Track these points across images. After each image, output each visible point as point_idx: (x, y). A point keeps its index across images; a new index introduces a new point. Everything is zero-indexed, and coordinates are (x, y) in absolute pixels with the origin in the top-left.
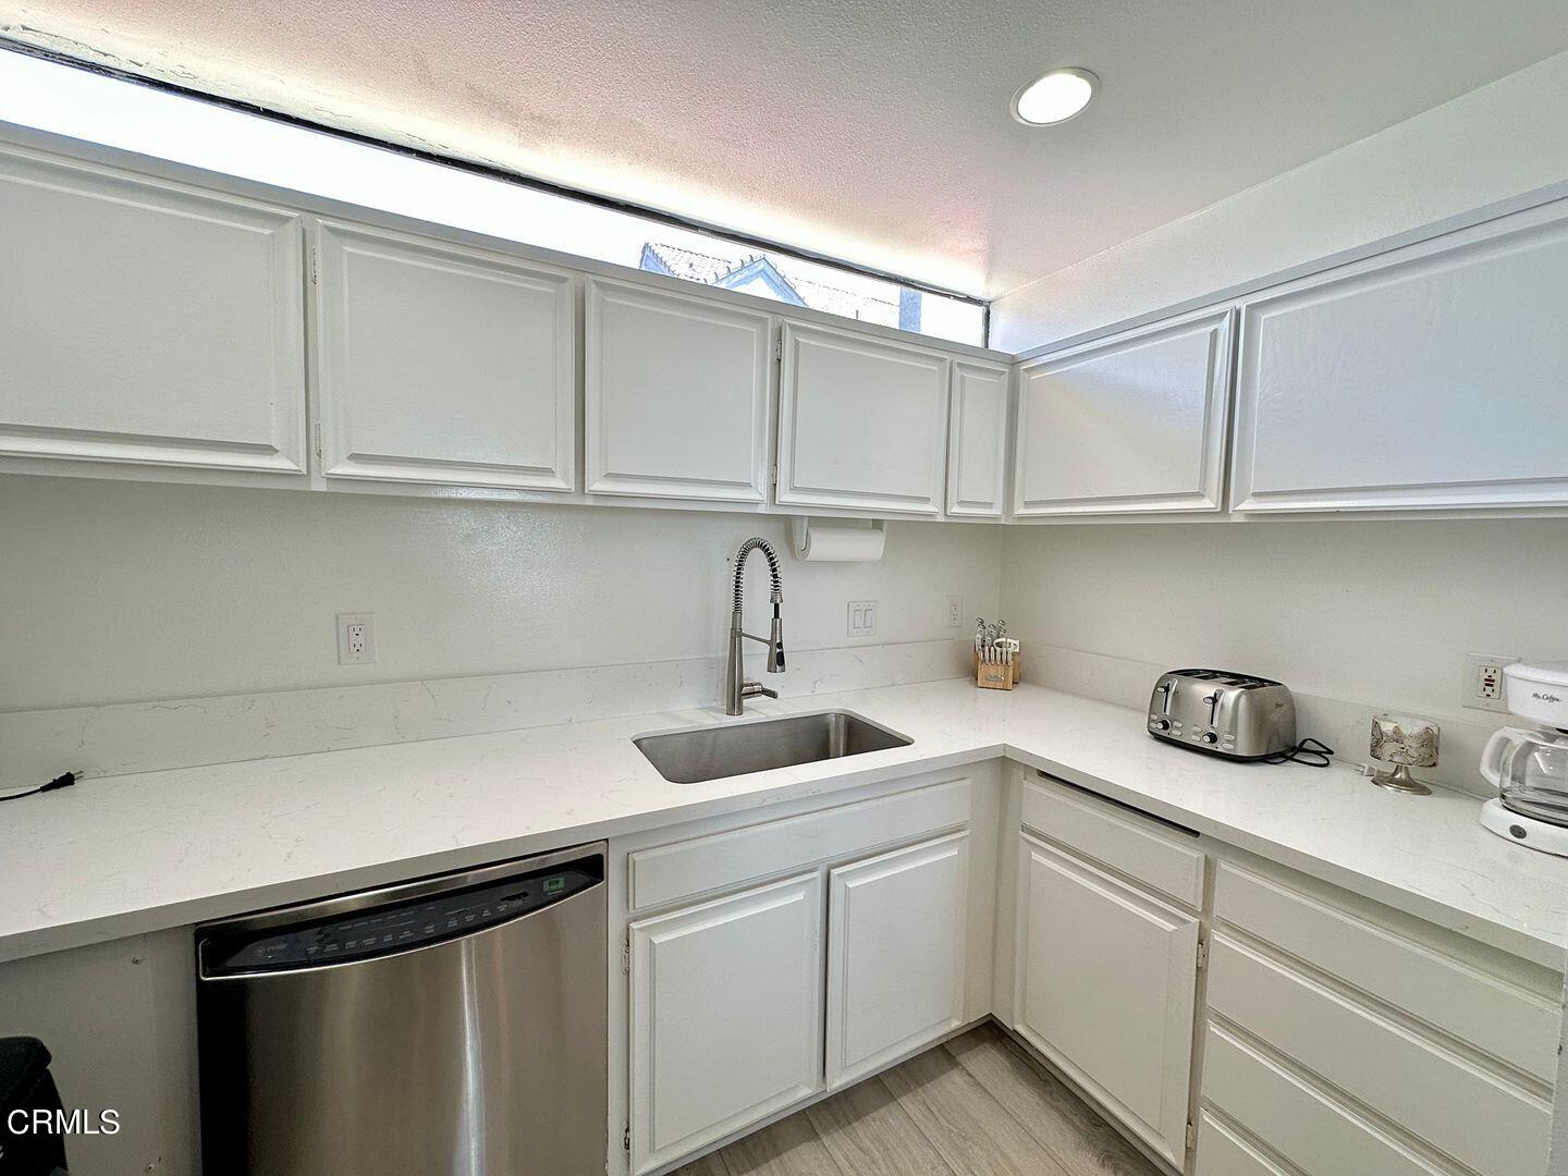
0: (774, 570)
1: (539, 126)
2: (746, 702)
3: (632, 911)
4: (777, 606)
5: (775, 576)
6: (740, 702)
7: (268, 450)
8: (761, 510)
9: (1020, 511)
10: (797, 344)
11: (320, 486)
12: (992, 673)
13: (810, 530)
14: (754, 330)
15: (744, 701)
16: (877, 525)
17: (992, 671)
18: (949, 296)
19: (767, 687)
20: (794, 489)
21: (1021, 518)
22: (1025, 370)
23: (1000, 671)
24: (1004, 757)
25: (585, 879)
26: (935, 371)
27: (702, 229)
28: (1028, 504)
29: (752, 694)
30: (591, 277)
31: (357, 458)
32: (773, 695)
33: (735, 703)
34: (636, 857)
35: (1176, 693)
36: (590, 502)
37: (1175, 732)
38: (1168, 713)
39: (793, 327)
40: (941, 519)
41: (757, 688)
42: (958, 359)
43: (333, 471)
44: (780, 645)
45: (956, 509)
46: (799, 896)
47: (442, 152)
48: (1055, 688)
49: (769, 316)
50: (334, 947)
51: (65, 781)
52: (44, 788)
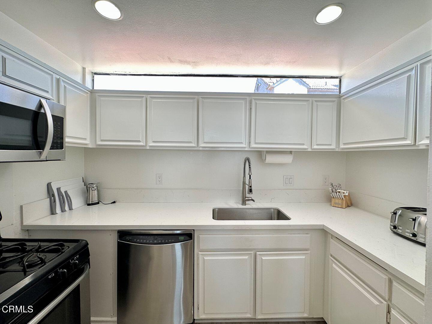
0: (250, 166)
1: (195, 64)
2: (247, 202)
3: (199, 249)
4: (250, 176)
5: (250, 167)
6: (245, 203)
7: (139, 141)
8: (246, 149)
9: (342, 146)
10: (256, 103)
11: (148, 148)
12: (337, 202)
13: (266, 155)
14: (243, 102)
15: (246, 202)
16: (291, 152)
17: (337, 201)
18: (323, 78)
19: (253, 199)
20: (256, 143)
21: (343, 149)
22: (343, 99)
23: (340, 201)
24: (323, 229)
25: (189, 238)
26: (305, 104)
27: (239, 76)
28: (345, 144)
29: (249, 200)
30: (200, 96)
31: (154, 142)
32: (253, 201)
33: (244, 202)
34: (201, 236)
35: (400, 215)
36: (201, 149)
37: (399, 231)
38: (396, 222)
39: (255, 99)
40: (310, 150)
41: (250, 199)
42: (314, 99)
43: (150, 145)
44: (251, 187)
45: (315, 147)
46: (246, 257)
47: (179, 74)
48: (364, 210)
49: (247, 97)
50: (139, 240)
51: (114, 202)
52: (111, 203)
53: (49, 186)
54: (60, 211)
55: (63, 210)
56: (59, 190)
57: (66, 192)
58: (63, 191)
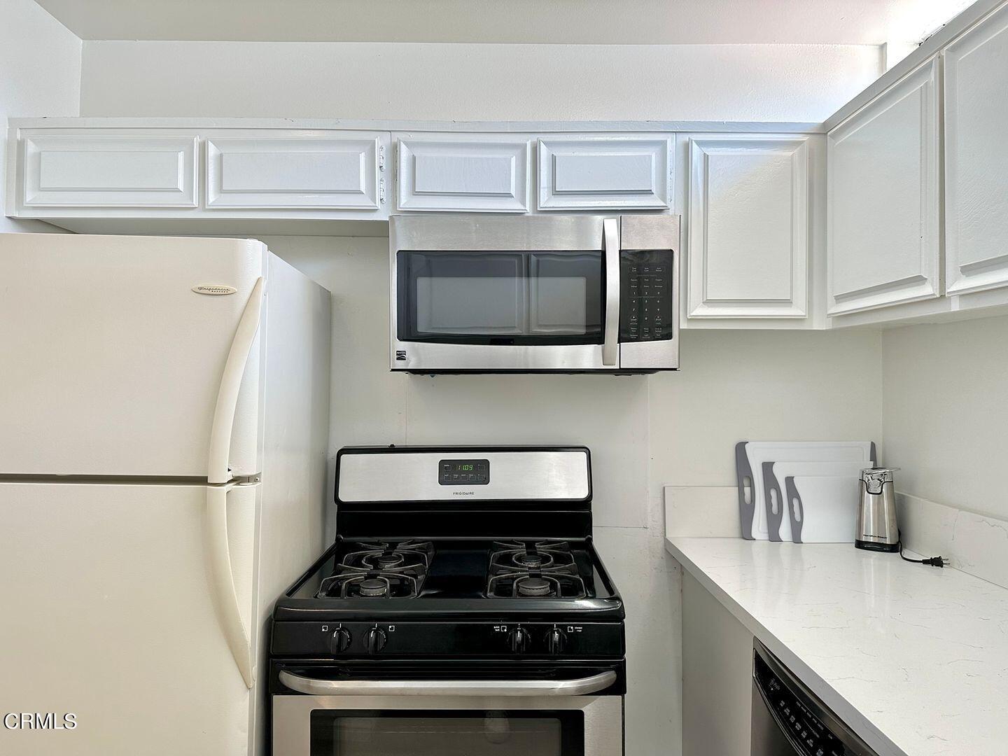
51: (937, 562)
52: (925, 562)
53: (740, 449)
54: (766, 536)
55: (774, 537)
56: (768, 467)
57: (790, 481)
58: (780, 474)
